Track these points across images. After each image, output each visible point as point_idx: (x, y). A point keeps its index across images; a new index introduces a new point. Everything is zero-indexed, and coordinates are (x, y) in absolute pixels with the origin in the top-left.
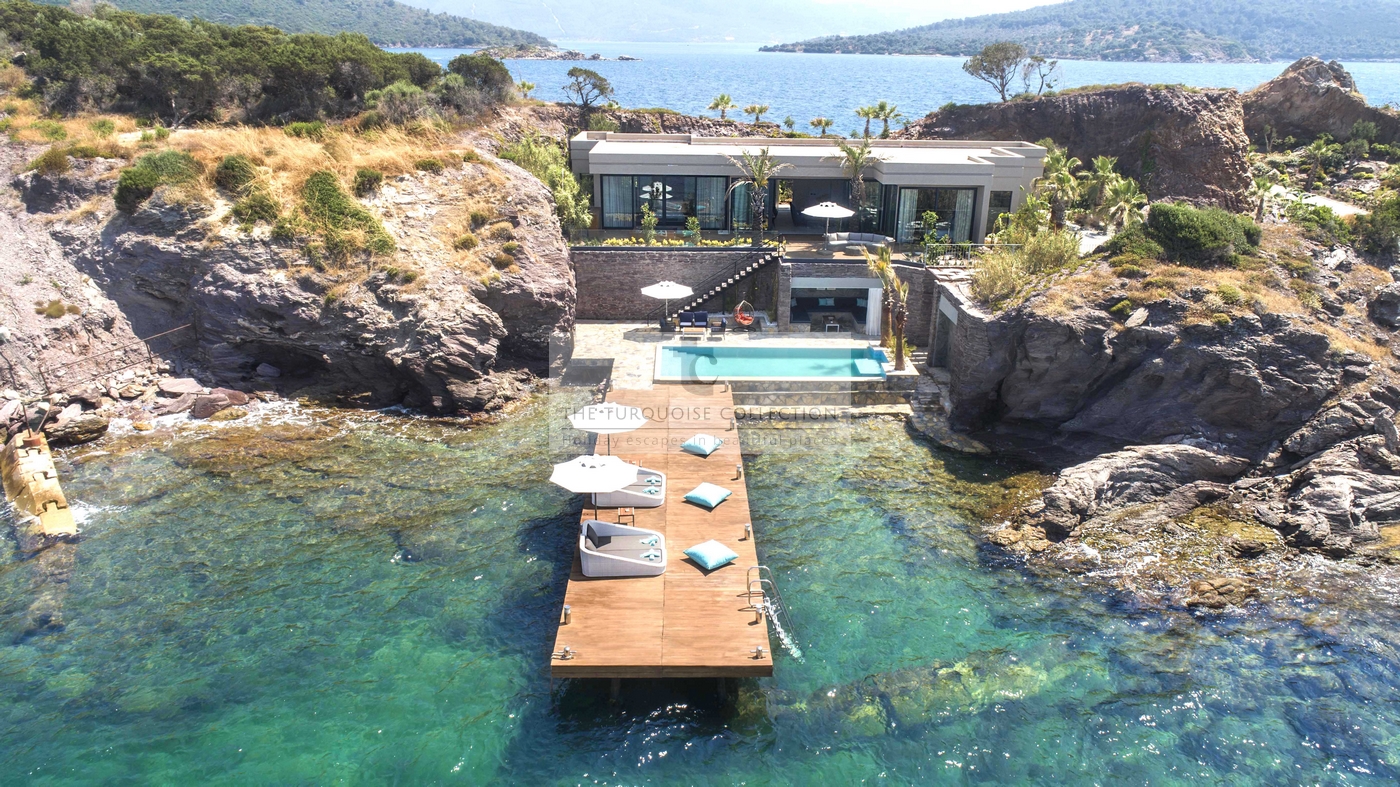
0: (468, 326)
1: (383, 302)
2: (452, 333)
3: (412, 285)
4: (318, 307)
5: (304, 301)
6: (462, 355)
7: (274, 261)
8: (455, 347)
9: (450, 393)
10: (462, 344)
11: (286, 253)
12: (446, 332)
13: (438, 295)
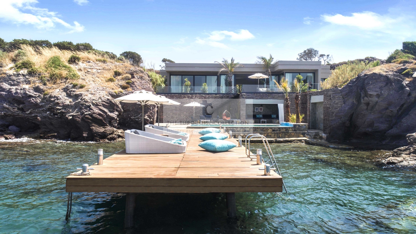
0: (104, 103)
1: (69, 96)
2: (96, 105)
3: (83, 89)
4: (40, 98)
5: (34, 96)
6: (99, 114)
7: (25, 81)
8: (96, 111)
9: (92, 130)
10: (100, 110)
11: (31, 79)
12: (93, 104)
13: (93, 92)
